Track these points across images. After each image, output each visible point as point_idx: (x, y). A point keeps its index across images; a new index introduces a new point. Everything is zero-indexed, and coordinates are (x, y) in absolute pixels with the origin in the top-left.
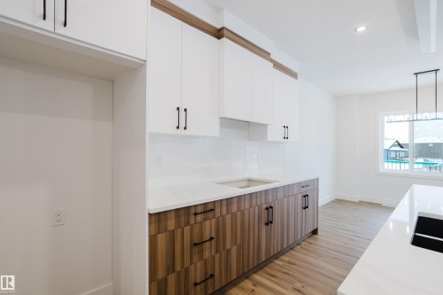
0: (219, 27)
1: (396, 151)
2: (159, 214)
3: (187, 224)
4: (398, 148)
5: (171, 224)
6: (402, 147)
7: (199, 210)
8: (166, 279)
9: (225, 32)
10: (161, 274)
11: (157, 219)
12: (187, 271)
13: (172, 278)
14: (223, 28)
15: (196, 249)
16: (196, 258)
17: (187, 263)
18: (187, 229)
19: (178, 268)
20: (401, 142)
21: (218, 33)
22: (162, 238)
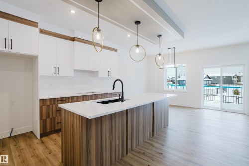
0: (73, 37)
1: (207, 81)
2: (43, 100)
3: (55, 103)
4: (208, 79)
5: (48, 103)
6: (210, 78)
7: (59, 99)
8: (46, 120)
9: (75, 39)
10: (44, 118)
11: (43, 101)
12: (54, 118)
13: (48, 120)
14: (74, 38)
15: (58, 112)
16: (58, 115)
17: (54, 116)
18: (54, 106)
19: (51, 116)
20: (209, 76)
21: (73, 39)
22: (44, 107)
